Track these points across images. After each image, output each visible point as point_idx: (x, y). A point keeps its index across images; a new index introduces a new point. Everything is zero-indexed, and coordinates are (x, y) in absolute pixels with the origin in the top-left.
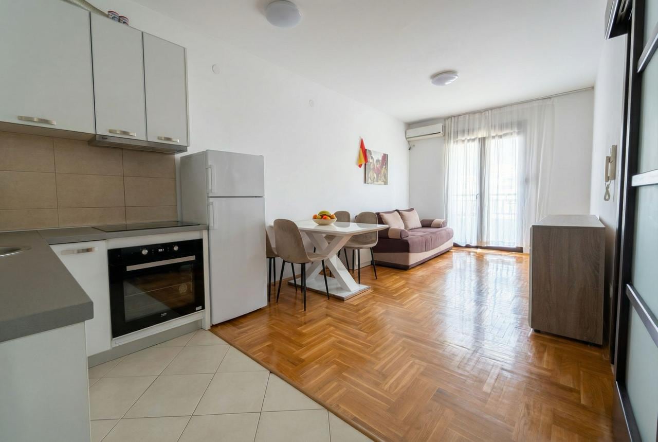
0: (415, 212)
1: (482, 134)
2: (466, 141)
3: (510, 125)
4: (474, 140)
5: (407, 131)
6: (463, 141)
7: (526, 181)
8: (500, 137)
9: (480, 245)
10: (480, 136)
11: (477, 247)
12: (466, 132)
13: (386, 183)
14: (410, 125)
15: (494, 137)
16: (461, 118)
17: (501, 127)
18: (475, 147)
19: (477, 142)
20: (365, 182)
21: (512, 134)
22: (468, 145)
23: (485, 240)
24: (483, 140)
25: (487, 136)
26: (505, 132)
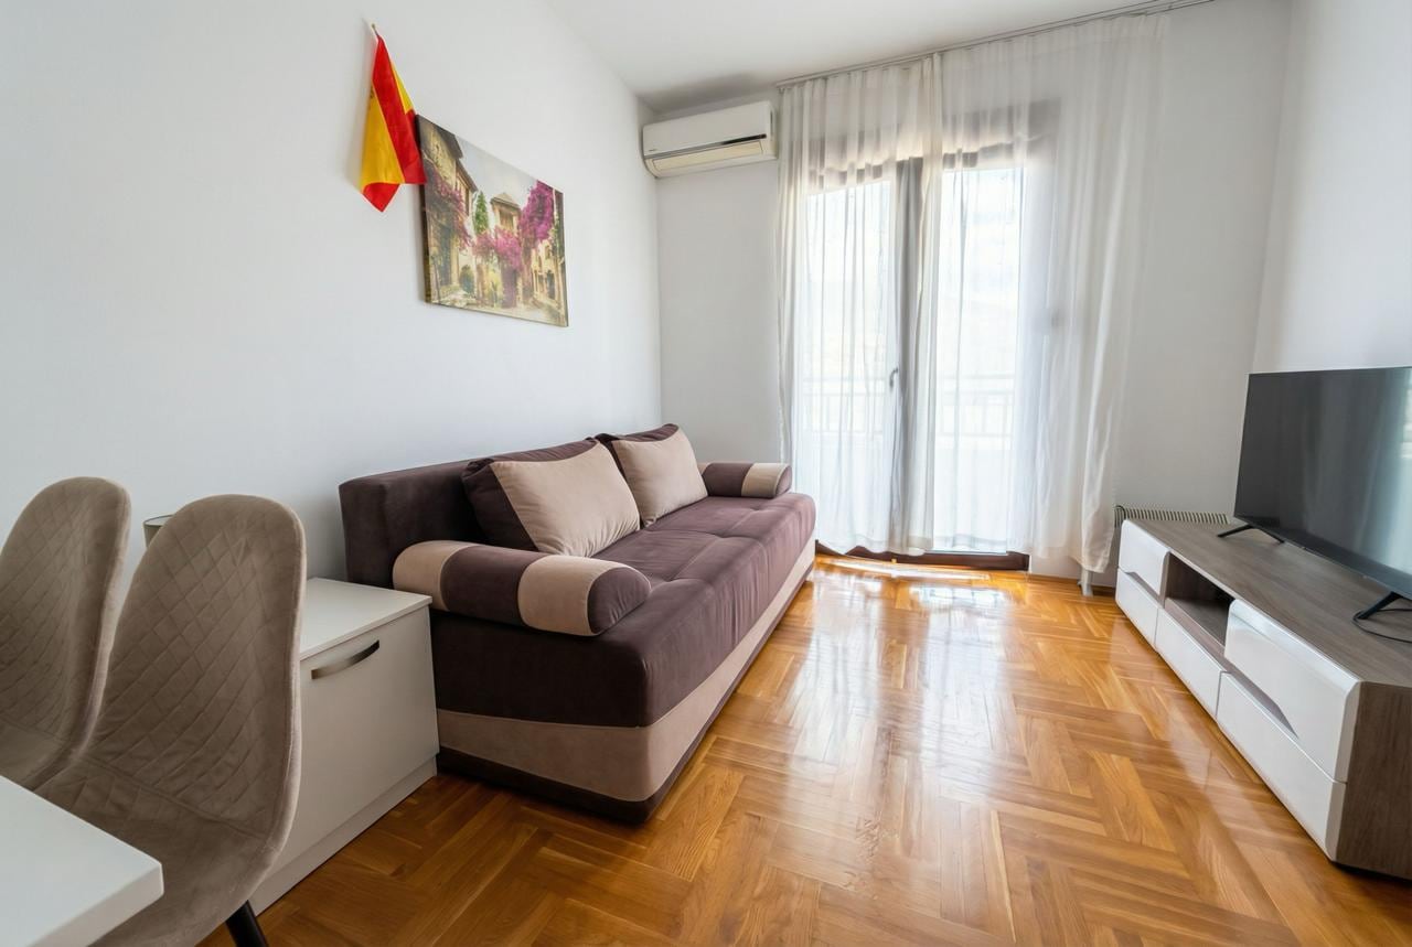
0: (679, 440)
1: (908, 150)
2: (852, 179)
3: (1006, 116)
4: (878, 171)
5: (645, 129)
6: (843, 175)
7: (1056, 320)
8: (970, 159)
9: (897, 551)
10: (903, 154)
11: (887, 557)
12: (853, 144)
13: (560, 318)
14: (659, 107)
15: (950, 160)
16: (836, 87)
17: (976, 123)
18: (881, 195)
19: (889, 181)
20: (427, 296)
21: (1010, 149)
22: (860, 188)
23: (917, 532)
24: (911, 172)
25: (928, 151)
26: (988, 141)
